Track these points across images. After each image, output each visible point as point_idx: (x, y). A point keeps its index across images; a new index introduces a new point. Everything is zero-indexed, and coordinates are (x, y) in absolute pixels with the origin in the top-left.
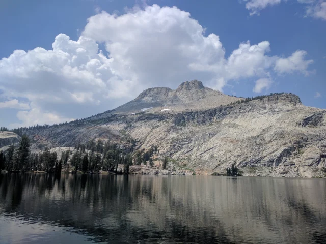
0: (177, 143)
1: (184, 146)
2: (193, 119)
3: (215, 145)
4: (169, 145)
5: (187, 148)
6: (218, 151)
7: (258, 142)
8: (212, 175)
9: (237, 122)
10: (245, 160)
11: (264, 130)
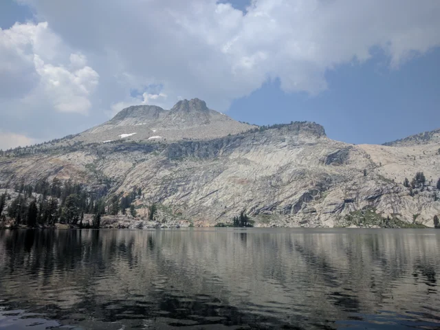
0: (169, 184)
1: (180, 188)
2: (192, 152)
3: (220, 187)
4: (159, 186)
5: (184, 190)
6: (224, 195)
7: (273, 183)
8: (216, 226)
9: (249, 157)
10: (257, 206)
11: (281, 168)
